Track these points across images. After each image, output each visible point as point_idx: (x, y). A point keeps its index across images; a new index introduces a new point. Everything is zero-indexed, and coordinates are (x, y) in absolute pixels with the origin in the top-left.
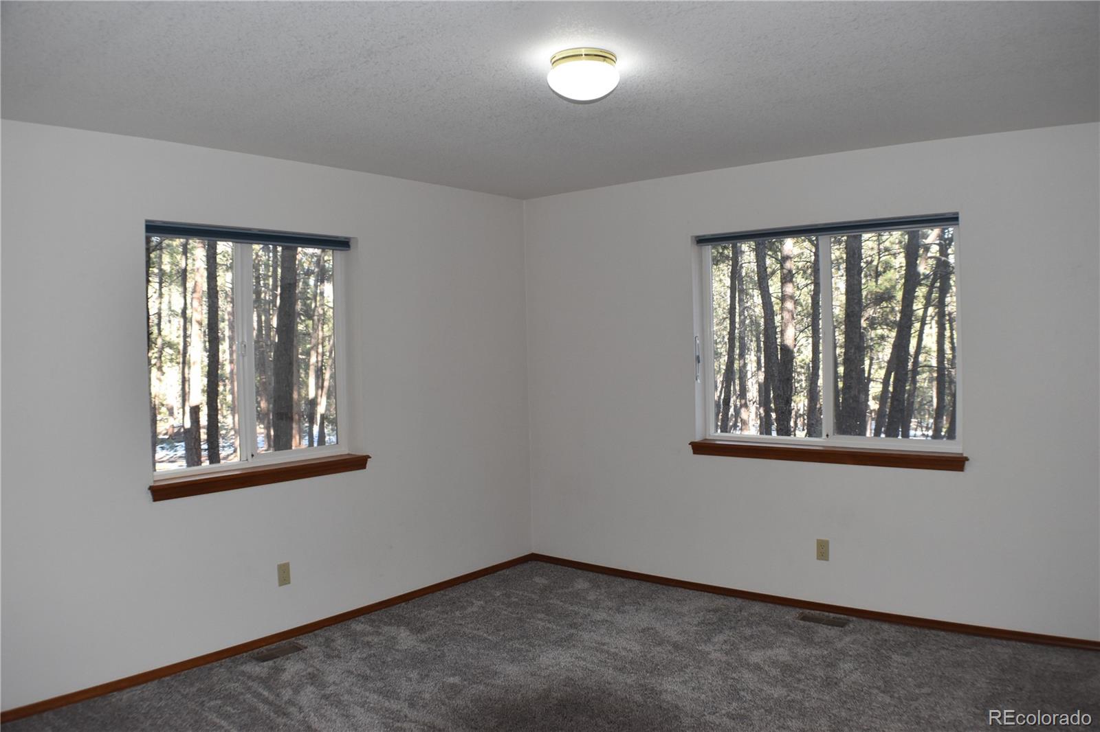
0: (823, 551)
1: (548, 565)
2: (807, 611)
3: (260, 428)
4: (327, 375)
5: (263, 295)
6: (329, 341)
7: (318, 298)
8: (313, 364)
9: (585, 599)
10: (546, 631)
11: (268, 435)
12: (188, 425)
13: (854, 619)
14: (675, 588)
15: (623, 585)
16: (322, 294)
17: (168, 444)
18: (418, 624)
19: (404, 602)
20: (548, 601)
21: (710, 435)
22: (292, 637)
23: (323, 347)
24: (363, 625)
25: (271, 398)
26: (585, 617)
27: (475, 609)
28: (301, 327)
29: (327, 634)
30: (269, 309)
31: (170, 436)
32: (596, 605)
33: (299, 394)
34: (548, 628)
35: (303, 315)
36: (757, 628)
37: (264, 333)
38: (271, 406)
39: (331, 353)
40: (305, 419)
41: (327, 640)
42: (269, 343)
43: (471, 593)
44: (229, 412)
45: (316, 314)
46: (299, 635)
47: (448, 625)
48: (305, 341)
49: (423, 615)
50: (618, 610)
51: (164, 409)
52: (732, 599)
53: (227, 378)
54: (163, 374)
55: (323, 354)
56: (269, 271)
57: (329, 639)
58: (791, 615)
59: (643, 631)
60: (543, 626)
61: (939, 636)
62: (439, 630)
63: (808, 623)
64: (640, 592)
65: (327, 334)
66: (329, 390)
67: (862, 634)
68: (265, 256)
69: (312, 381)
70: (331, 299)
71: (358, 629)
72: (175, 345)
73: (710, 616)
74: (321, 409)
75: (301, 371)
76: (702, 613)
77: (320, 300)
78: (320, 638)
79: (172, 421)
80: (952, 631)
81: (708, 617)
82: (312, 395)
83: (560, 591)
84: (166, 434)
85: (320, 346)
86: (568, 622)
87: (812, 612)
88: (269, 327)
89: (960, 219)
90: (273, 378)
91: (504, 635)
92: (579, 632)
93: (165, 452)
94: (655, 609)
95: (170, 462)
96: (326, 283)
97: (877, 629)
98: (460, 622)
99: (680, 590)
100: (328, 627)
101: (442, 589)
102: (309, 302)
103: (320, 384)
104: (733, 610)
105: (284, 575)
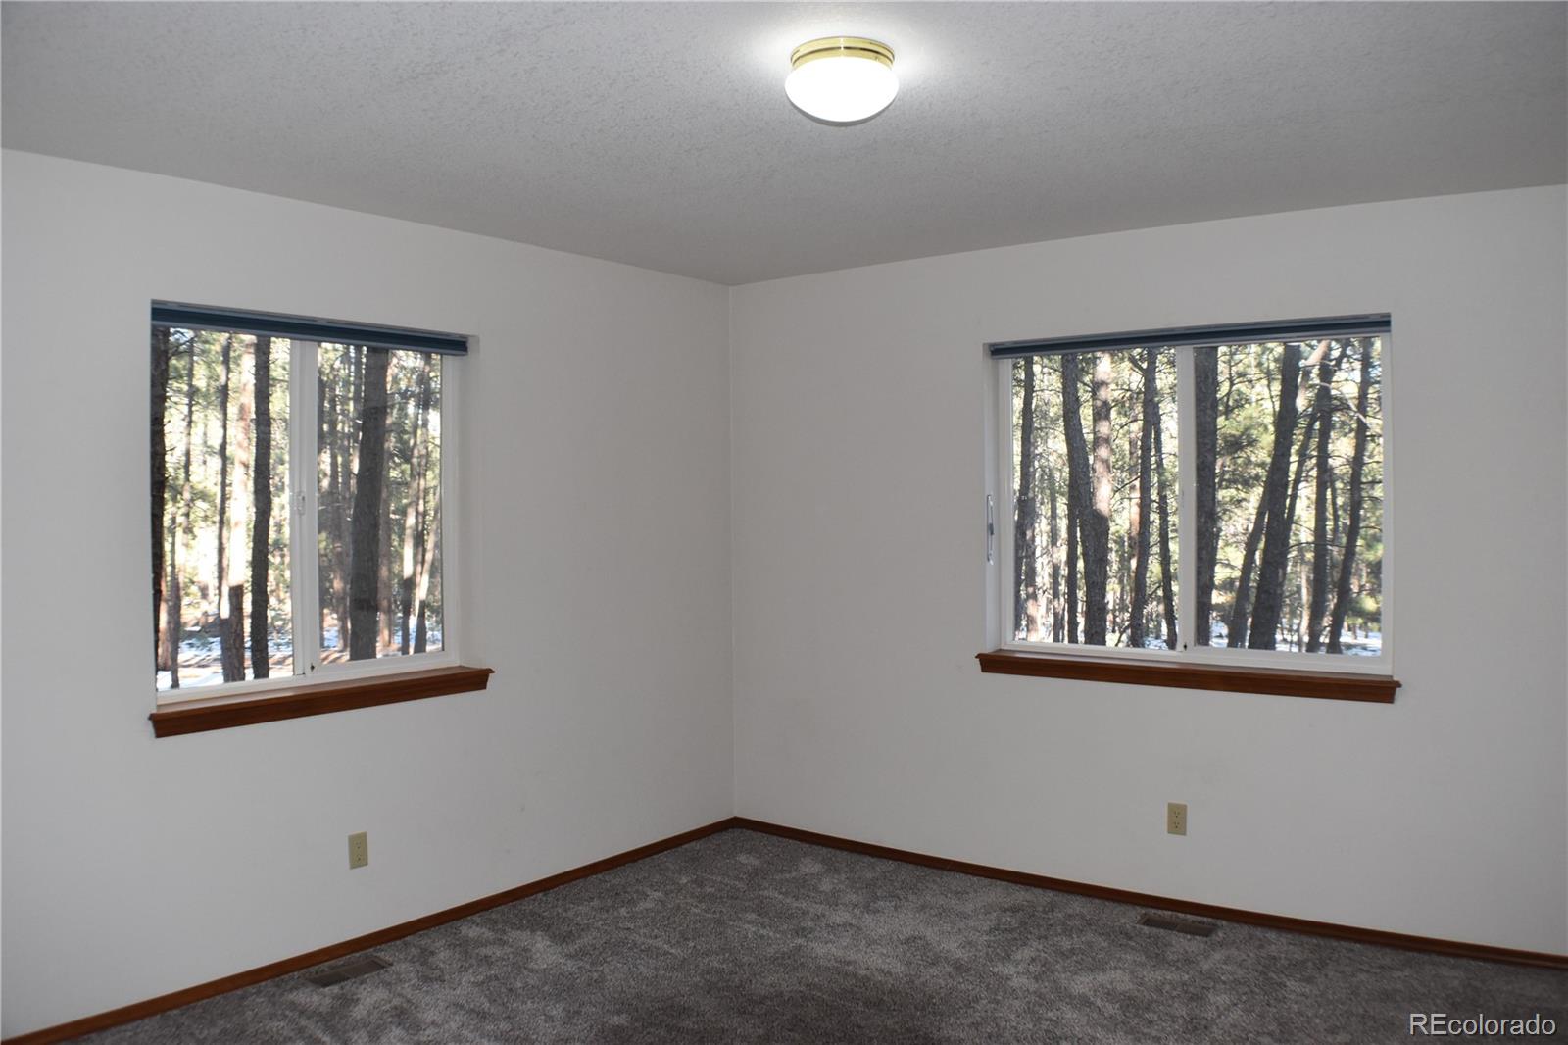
0: (1177, 820)
1: (759, 834)
2: (1152, 911)
3: (333, 618)
4: (430, 545)
5: (339, 427)
6: (435, 494)
7: (419, 432)
8: (410, 528)
9: (816, 889)
10: (759, 940)
11: (343, 629)
12: (225, 613)
13: (1224, 923)
14: (952, 874)
15: (873, 868)
16: (425, 425)
17: (199, 640)
18: (564, 928)
19: (540, 892)
20: (761, 893)
21: (1006, 644)
22: (371, 947)
23: (425, 502)
24: (478, 929)
25: (349, 575)
26: (818, 918)
27: (649, 905)
28: (394, 474)
29: (423, 943)
30: (349, 447)
31: (203, 627)
32: (833, 899)
33: (390, 571)
34: (762, 937)
35: (397, 455)
36: (1078, 937)
37: (340, 480)
38: (349, 587)
39: (436, 513)
40: (397, 607)
41: (424, 950)
42: (347, 496)
43: (644, 878)
44: (288, 595)
45: (416, 452)
46: (380, 944)
47: (609, 929)
48: (401, 494)
49: (571, 914)
50: (867, 908)
51: (194, 589)
52: (1038, 891)
53: (285, 546)
54: (194, 537)
55: (425, 514)
56: (349, 391)
57: (426, 950)
58: (1129, 917)
59: (908, 941)
60: (754, 932)
61: (1352, 950)
62: (594, 939)
63: (1155, 931)
64: (899, 880)
65: (433, 484)
66: (433, 564)
67: (1238, 948)
68: (344, 369)
69: (408, 551)
70: (437, 434)
71: (470, 935)
72: (210, 496)
73: (1007, 917)
74: (421, 593)
75: (394, 537)
76: (995, 914)
77: (423, 434)
78: (413, 949)
79: (205, 606)
80: (1371, 943)
81: (1003, 920)
82: (407, 572)
83: (778, 877)
84: (197, 625)
85: (422, 502)
86: (791, 927)
87: (1160, 912)
88: (348, 472)
89: (1392, 323)
90: (351, 546)
91: (694, 947)
92: (810, 943)
93: (194, 651)
94: (923, 908)
95: (199, 666)
96: (431, 410)
97: (1260, 940)
98: (629, 925)
99: (958, 876)
100: (426, 932)
101: (600, 872)
102: (406, 437)
103: (420, 557)
104: (1041, 909)
105: (359, 851)
